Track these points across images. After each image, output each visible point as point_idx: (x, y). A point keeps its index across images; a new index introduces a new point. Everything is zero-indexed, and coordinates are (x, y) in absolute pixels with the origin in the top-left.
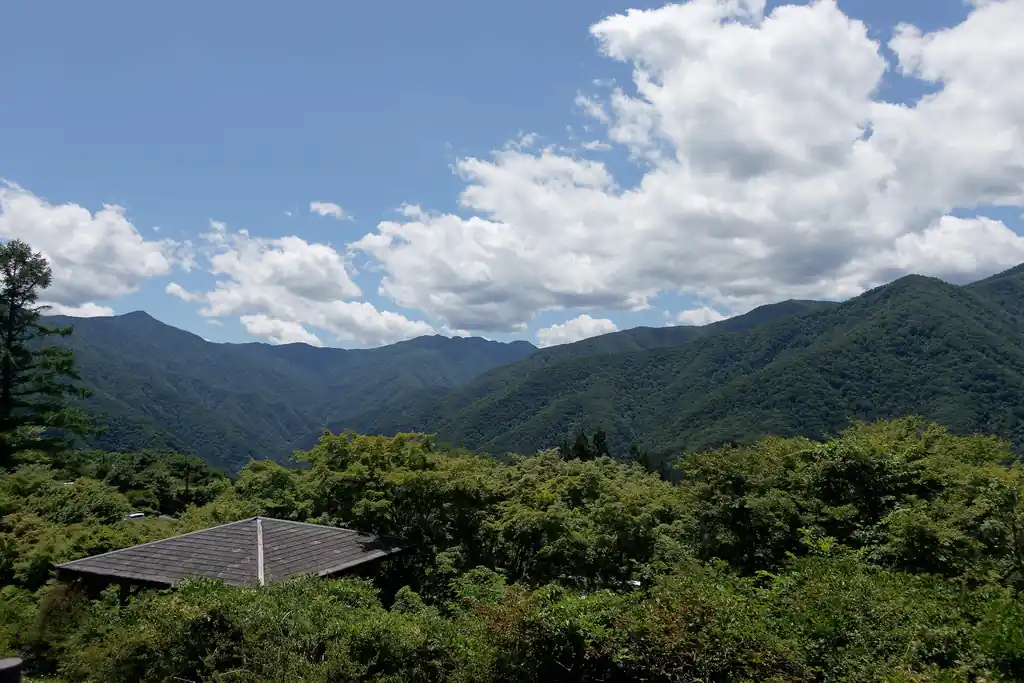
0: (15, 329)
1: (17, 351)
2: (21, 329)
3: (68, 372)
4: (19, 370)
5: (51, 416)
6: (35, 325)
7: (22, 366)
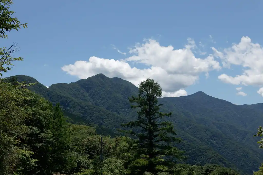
0: (151, 115)
1: (153, 124)
2: (154, 115)
3: (171, 132)
4: (155, 132)
5: (167, 151)
6: (158, 113)
7: (156, 130)
